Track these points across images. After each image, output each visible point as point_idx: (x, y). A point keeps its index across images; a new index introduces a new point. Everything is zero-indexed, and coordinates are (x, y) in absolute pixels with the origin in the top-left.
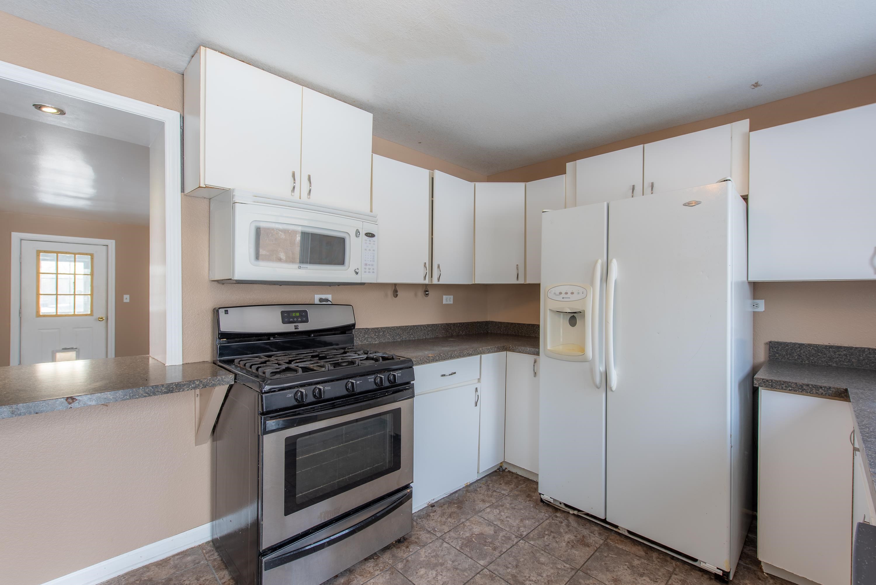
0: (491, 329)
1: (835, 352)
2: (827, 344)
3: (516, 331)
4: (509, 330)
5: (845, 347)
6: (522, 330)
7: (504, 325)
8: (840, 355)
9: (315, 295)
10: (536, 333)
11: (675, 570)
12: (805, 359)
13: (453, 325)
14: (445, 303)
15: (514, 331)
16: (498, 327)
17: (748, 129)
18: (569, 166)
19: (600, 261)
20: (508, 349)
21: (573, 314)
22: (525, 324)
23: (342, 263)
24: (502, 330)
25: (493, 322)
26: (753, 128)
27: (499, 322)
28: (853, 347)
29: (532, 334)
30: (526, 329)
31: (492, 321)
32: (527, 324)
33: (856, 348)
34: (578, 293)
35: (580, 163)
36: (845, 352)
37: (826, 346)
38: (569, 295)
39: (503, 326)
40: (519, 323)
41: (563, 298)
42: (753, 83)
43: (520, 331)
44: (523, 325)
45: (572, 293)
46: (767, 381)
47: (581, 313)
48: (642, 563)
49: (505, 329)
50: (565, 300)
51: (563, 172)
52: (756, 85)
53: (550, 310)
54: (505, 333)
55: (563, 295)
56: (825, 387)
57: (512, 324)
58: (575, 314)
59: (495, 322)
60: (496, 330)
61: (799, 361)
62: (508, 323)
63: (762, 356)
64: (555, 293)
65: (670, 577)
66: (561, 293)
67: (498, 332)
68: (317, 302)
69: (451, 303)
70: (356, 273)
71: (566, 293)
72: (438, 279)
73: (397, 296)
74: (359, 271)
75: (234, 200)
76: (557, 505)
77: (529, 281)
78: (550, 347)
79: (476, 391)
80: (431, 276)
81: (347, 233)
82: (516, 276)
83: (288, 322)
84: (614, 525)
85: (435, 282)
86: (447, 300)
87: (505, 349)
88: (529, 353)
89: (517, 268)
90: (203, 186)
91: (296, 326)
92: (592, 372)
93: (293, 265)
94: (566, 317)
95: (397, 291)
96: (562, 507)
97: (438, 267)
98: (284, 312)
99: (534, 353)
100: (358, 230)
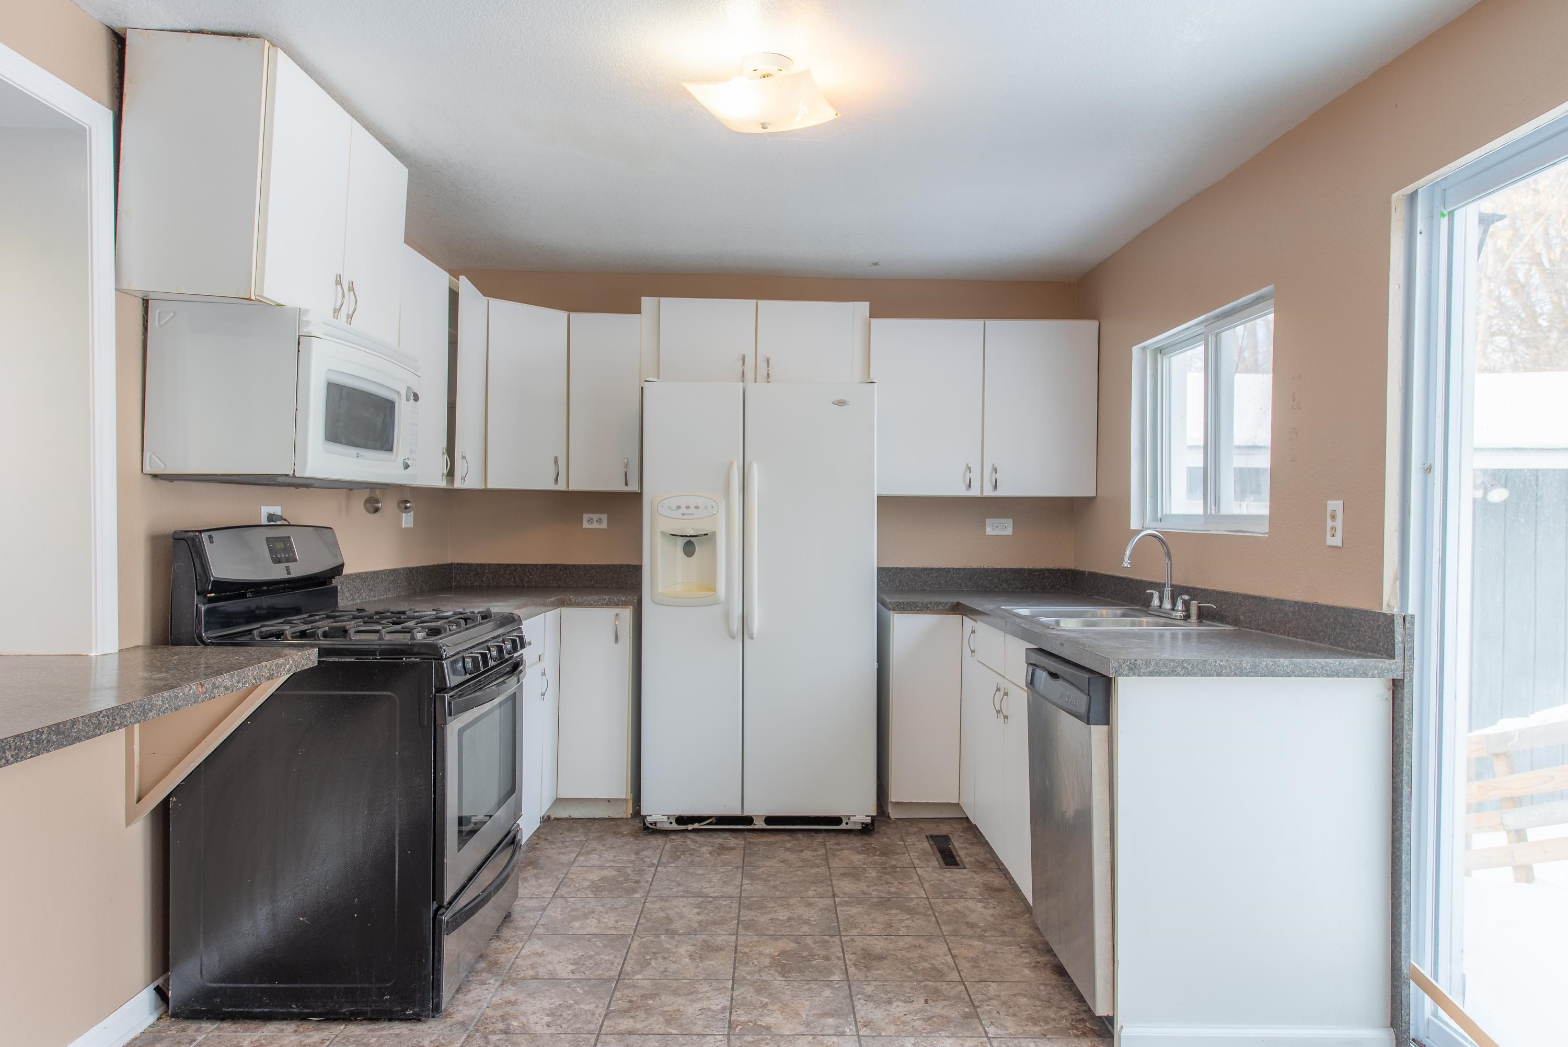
0: (459, 578)
1: (928, 575)
2: (921, 566)
3: (517, 579)
4: (501, 578)
5: (936, 569)
6: (531, 577)
7: (489, 570)
8: (932, 577)
9: (262, 507)
10: (559, 580)
11: (824, 839)
12: (905, 584)
13: (416, 571)
14: (407, 526)
15: (512, 580)
16: (477, 574)
17: (867, 314)
18: (648, 302)
19: (735, 464)
20: (567, 604)
21: (688, 539)
22: (537, 565)
23: (389, 448)
24: (484, 579)
25: (462, 564)
26: (872, 316)
27: (477, 564)
28: (941, 568)
29: (551, 582)
30: (540, 574)
31: (459, 562)
32: (541, 565)
33: (944, 569)
34: (706, 508)
35: (665, 302)
36: (936, 574)
37: (922, 568)
38: (692, 510)
39: (487, 571)
40: (523, 565)
41: (683, 514)
42: (874, 262)
43: (526, 579)
44: (532, 567)
45: (697, 507)
46: (900, 604)
47: (708, 537)
48: (794, 844)
49: (491, 576)
50: (685, 517)
51: (636, 309)
52: (874, 264)
53: (662, 533)
54: (492, 585)
55: (683, 510)
56: (943, 603)
57: (509, 565)
58: (691, 539)
59: (467, 564)
60: (470, 580)
61: (900, 587)
62: (499, 565)
64: (669, 508)
65: (825, 845)
66: (679, 507)
67: (475, 584)
68: (264, 521)
69: (411, 526)
70: (407, 466)
71: (688, 507)
72: (463, 479)
73: (376, 510)
74: (409, 462)
75: (304, 331)
76: (667, 826)
77: (577, 485)
78: (661, 588)
79: (544, 674)
80: (451, 474)
81: (398, 393)
82: (554, 476)
83: (277, 561)
84: (748, 820)
85: (458, 484)
86: (407, 520)
87: (562, 604)
88: (608, 605)
89: (556, 462)
90: (253, 297)
91: (288, 569)
92: (727, 615)
93: (353, 451)
94: (681, 542)
95: (377, 501)
96: (675, 826)
97: (464, 457)
98: (268, 540)
99: (617, 605)
100: (408, 388)
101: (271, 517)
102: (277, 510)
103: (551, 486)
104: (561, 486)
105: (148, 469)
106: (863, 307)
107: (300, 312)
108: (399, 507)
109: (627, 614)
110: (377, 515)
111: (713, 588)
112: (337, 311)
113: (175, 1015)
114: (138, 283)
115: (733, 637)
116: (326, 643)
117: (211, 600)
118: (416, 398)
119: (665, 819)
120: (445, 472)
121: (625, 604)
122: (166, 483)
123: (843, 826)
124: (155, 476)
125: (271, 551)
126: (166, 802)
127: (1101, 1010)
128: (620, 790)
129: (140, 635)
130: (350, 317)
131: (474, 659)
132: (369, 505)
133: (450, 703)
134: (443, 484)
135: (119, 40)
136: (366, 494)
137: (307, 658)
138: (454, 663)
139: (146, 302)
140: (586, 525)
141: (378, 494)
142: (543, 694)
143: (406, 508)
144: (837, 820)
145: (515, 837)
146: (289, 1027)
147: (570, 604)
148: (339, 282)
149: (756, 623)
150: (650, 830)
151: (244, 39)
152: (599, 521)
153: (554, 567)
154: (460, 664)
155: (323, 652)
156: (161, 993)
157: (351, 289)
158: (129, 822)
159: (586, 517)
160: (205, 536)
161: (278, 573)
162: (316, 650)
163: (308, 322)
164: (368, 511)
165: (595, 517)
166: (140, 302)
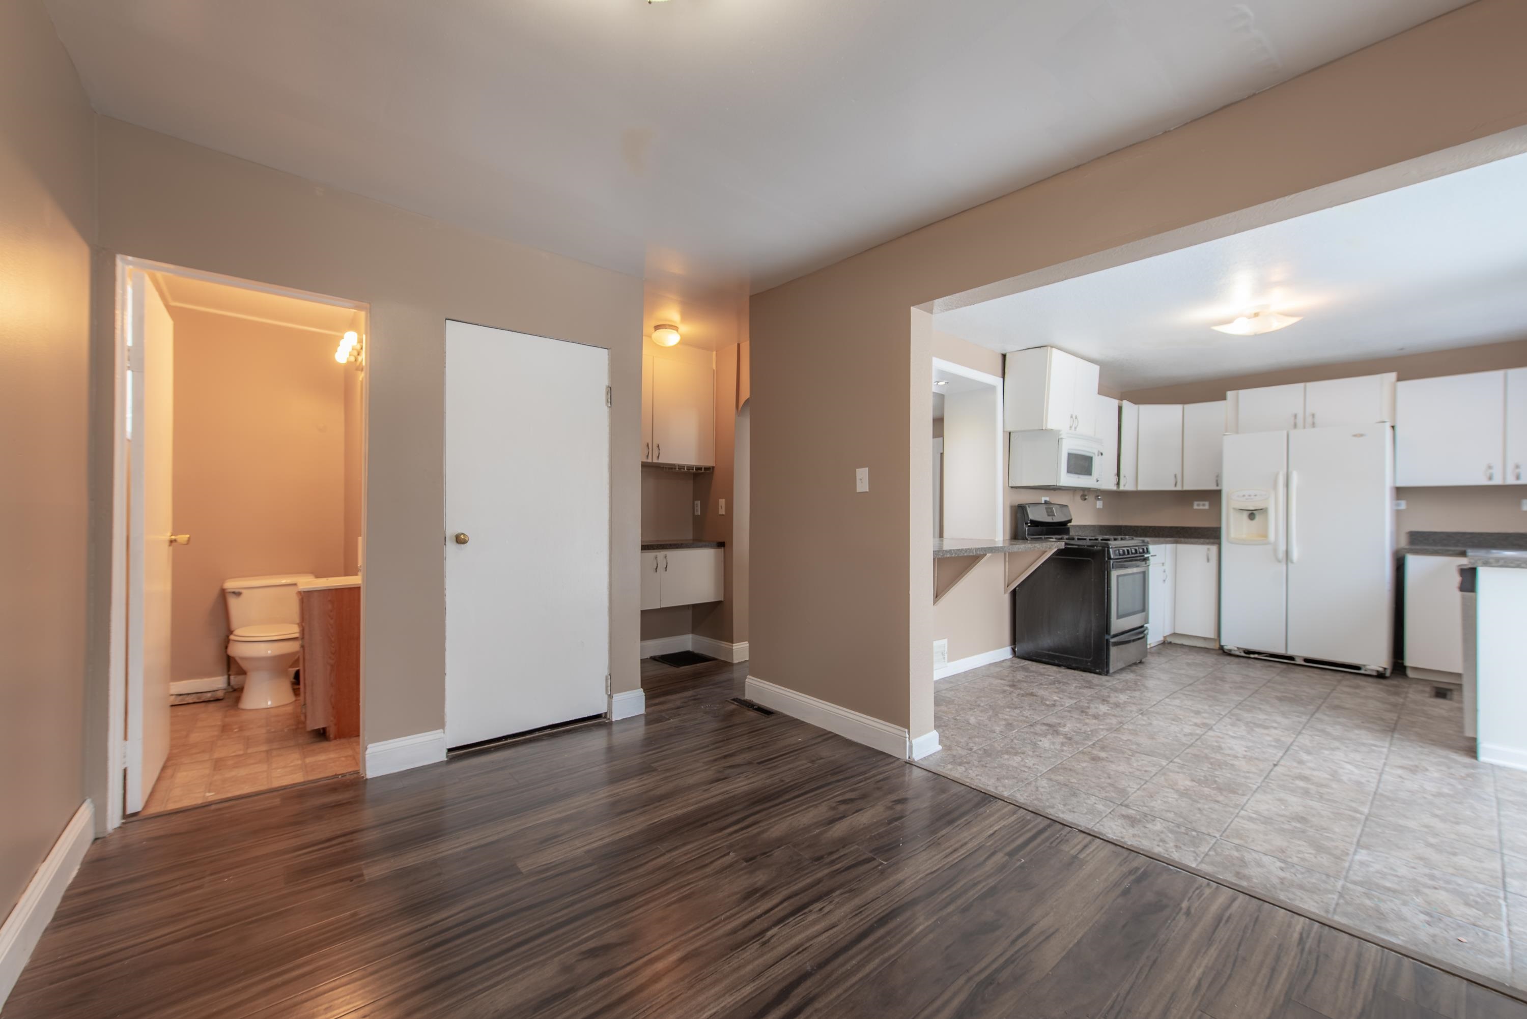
0: (1125, 532)
11: (1345, 675)
13: (1104, 527)
16: (1134, 530)
17: (1396, 379)
18: (1230, 394)
19: (1281, 473)
20: (1179, 542)
21: (1251, 512)
23: (1090, 474)
34: (1261, 494)
35: (1243, 393)
38: (1252, 496)
39: (1140, 529)
42: (1401, 348)
45: (1256, 495)
47: (1263, 511)
50: (1248, 500)
51: (1224, 398)
53: (1235, 509)
55: (1246, 497)
58: (1253, 512)
63: (1403, 543)
64: (1238, 496)
65: (1344, 677)
66: (1244, 495)
68: (1043, 502)
69: (1101, 507)
70: (1097, 481)
71: (1250, 496)
72: (1124, 486)
73: (1085, 499)
74: (1098, 479)
75: (1061, 437)
76: (1238, 653)
77: (1187, 488)
78: (1233, 535)
79: (1164, 571)
80: (1118, 484)
81: (1094, 453)
82: (1174, 484)
83: (1049, 515)
84: (1291, 658)
85: (1122, 488)
86: (1099, 504)
87: (1177, 542)
88: (1203, 543)
89: (1175, 476)
90: (1044, 429)
91: (1052, 518)
92: (1275, 551)
93: (1076, 476)
94: (1246, 514)
95: (1086, 496)
96: (1243, 654)
97: (1125, 477)
98: (1046, 508)
99: (1208, 544)
100: (1099, 451)
101: (1045, 501)
102: (1047, 499)
103: (1172, 488)
104: (1179, 488)
105: (1010, 485)
106: (1393, 376)
107: (1059, 431)
108: (1095, 498)
109: (1214, 549)
110: (1086, 501)
111: (1265, 535)
112: (1071, 427)
113: (1019, 657)
114: (1009, 429)
115: (1279, 561)
116: (1067, 541)
117: (1029, 526)
118: (1102, 454)
119: (1236, 649)
120: (1116, 483)
121: (1213, 544)
122: (1015, 489)
123: (1362, 672)
124: (1012, 487)
125: (1047, 512)
126: (1015, 590)
127: (1469, 733)
128: (1211, 634)
129: (1008, 537)
130: (1075, 428)
131: (1124, 551)
132: (1082, 497)
133: (1113, 564)
134: (1114, 488)
135: (1004, 356)
136: (1081, 493)
137: (1062, 545)
138: (1115, 551)
139: (1010, 433)
140: (1195, 507)
141: (1086, 493)
142: (1164, 581)
143: (1098, 499)
144: (1358, 668)
145: (1144, 631)
146: (1055, 668)
147: (1181, 543)
148: (1072, 417)
149: (1295, 554)
150: (1228, 654)
151: (1042, 348)
152: (1204, 505)
153: (1176, 528)
154: (1118, 551)
155: (1066, 544)
156: (1013, 650)
157: (1076, 418)
158: (1005, 593)
159: (1196, 503)
160: (1027, 506)
161: (1049, 519)
162: (1064, 543)
163: (1061, 434)
164: (1082, 499)
165: (1201, 503)
166: (1008, 434)
